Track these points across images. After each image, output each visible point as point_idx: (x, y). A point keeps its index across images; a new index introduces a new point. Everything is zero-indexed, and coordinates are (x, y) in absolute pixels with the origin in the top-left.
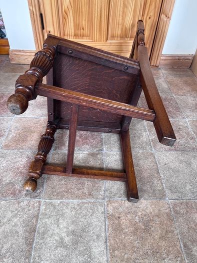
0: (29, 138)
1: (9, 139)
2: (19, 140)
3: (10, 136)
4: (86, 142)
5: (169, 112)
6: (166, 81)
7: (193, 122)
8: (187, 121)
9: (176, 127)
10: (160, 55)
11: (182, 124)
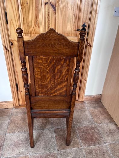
5: (96, 139)
6: (89, 112)
7: (110, 145)
8: (107, 145)
9: (102, 151)
10: (83, 96)
11: (104, 148)
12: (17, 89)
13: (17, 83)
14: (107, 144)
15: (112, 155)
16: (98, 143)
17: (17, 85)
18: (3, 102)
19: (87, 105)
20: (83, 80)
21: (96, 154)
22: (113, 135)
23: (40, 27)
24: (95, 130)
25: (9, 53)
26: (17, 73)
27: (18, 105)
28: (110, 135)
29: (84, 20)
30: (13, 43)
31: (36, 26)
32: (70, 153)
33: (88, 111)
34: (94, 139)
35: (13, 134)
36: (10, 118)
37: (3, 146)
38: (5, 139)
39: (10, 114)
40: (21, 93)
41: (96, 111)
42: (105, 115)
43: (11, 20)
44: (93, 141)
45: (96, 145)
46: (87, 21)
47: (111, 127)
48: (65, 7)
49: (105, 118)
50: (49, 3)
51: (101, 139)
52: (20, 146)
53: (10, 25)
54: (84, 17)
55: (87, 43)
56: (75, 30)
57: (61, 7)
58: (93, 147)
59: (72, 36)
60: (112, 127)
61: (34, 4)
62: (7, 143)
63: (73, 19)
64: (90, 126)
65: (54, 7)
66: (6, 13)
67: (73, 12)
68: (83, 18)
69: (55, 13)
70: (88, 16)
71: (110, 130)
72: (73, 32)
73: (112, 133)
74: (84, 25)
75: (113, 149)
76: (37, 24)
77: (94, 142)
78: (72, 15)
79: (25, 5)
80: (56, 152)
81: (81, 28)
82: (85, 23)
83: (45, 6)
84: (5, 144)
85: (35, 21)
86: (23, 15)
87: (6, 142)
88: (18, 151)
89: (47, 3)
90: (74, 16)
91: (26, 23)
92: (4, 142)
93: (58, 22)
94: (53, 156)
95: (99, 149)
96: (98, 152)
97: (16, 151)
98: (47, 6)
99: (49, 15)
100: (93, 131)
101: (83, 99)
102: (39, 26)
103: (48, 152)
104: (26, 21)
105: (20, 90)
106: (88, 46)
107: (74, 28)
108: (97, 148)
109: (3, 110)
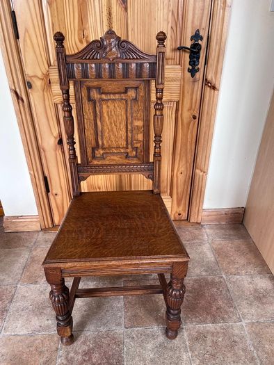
5: (218, 309)
6: (212, 248)
7: (252, 327)
8: (244, 325)
9: (230, 338)
10: (201, 211)
11: (236, 332)
12: (48, 190)
13: (46, 174)
14: (244, 323)
15: (252, 349)
16: (223, 319)
17: (45, 179)
18: (17, 217)
19: (208, 230)
20: (197, 171)
21: (215, 343)
22: (263, 304)
24: (218, 289)
25: (24, 106)
26: (44, 151)
27: (51, 226)
28: (256, 303)
29: (197, 23)
30: (32, 83)
31: (81, 42)
32: (153, 336)
33: (208, 245)
34: (214, 308)
35: (32, 286)
36: (31, 251)
37: (7, 311)
38: (13, 296)
39: (32, 244)
40: (57, 197)
41: (229, 245)
42: (250, 256)
43: (26, 30)
44: (210, 313)
45: (216, 323)
46: (205, 24)
47: (259, 285)
49: (249, 263)
51: (232, 309)
52: (45, 312)
53: (25, 40)
54: (196, 16)
55: (206, 80)
56: (176, 49)
58: (210, 326)
59: (167, 64)
60: (263, 283)
62: (18, 304)
63: (168, 23)
64: (210, 278)
66: (13, 15)
67: (169, 5)
68: (194, 17)
69: (126, 9)
70: (206, 12)
71: (256, 290)
72: (170, 54)
73: (260, 297)
74: (197, 36)
75: (258, 335)
76: (84, 38)
77: (214, 315)
78: (166, 11)
80: (120, 330)
81: (188, 44)
82: (198, 30)
84: (13, 307)
85: (79, 30)
86: (52, 16)
87: (16, 302)
88: (37, 323)
90: (171, 13)
92: (11, 302)
93: (132, 30)
94: (114, 339)
95: (224, 333)
96: (220, 339)
97: (33, 323)
99: (110, 14)
100: (215, 290)
101: (200, 217)
103: (103, 329)
105: (54, 192)
106: (208, 88)
107: (172, 45)
108: (218, 329)
109: (19, 234)
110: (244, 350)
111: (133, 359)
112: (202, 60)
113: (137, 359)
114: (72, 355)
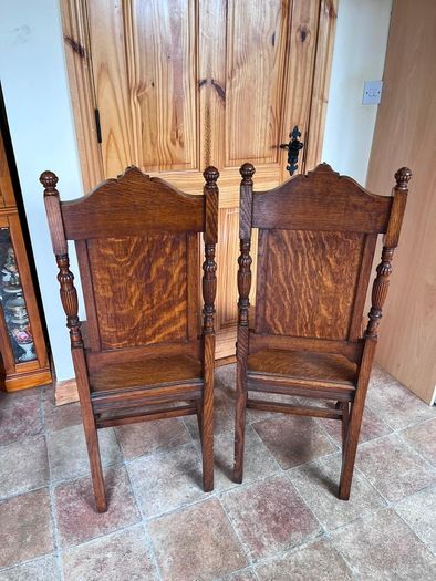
0: (198, 555)
1: (167, 570)
2: (184, 567)
3: (166, 564)
4: (291, 527)
7: (405, 434)
8: (397, 434)
9: (391, 449)
11: (394, 442)
14: (396, 432)
15: (417, 453)
16: (375, 434)
21: (380, 458)
22: (404, 410)
23: (185, 144)
28: (397, 411)
29: (295, 119)
31: (174, 143)
35: (144, 459)
37: (132, 493)
38: (127, 475)
43: (111, 132)
45: (371, 439)
46: (303, 120)
47: (391, 394)
48: (249, 88)
50: (209, 81)
51: (378, 423)
52: (181, 481)
53: (108, 145)
54: (295, 113)
56: (274, 147)
57: (237, 89)
58: (367, 444)
59: (265, 163)
60: (394, 391)
61: (171, 87)
62: (141, 483)
63: (267, 119)
65: (221, 92)
66: (97, 113)
67: (268, 102)
68: (292, 115)
70: (304, 107)
71: (391, 400)
72: (268, 152)
73: (398, 405)
74: (295, 133)
75: (415, 440)
76: (177, 139)
77: (365, 433)
78: (265, 107)
79: (147, 90)
80: (280, 474)
81: (287, 141)
82: (296, 127)
83: (198, 90)
84: (136, 488)
85: (173, 130)
87: (137, 480)
88: (180, 494)
89: (205, 81)
90: (269, 110)
91: (149, 137)
92: (129, 483)
93: (230, 128)
94: (279, 483)
95: (383, 447)
96: (383, 453)
97: (175, 496)
98: (203, 90)
99: (208, 113)
102: (182, 144)
103: (262, 478)
104: (148, 132)
107: (270, 142)
108: (376, 444)
110: (410, 456)
111: (311, 496)
112: (300, 157)
113: (315, 494)
114: (243, 513)
